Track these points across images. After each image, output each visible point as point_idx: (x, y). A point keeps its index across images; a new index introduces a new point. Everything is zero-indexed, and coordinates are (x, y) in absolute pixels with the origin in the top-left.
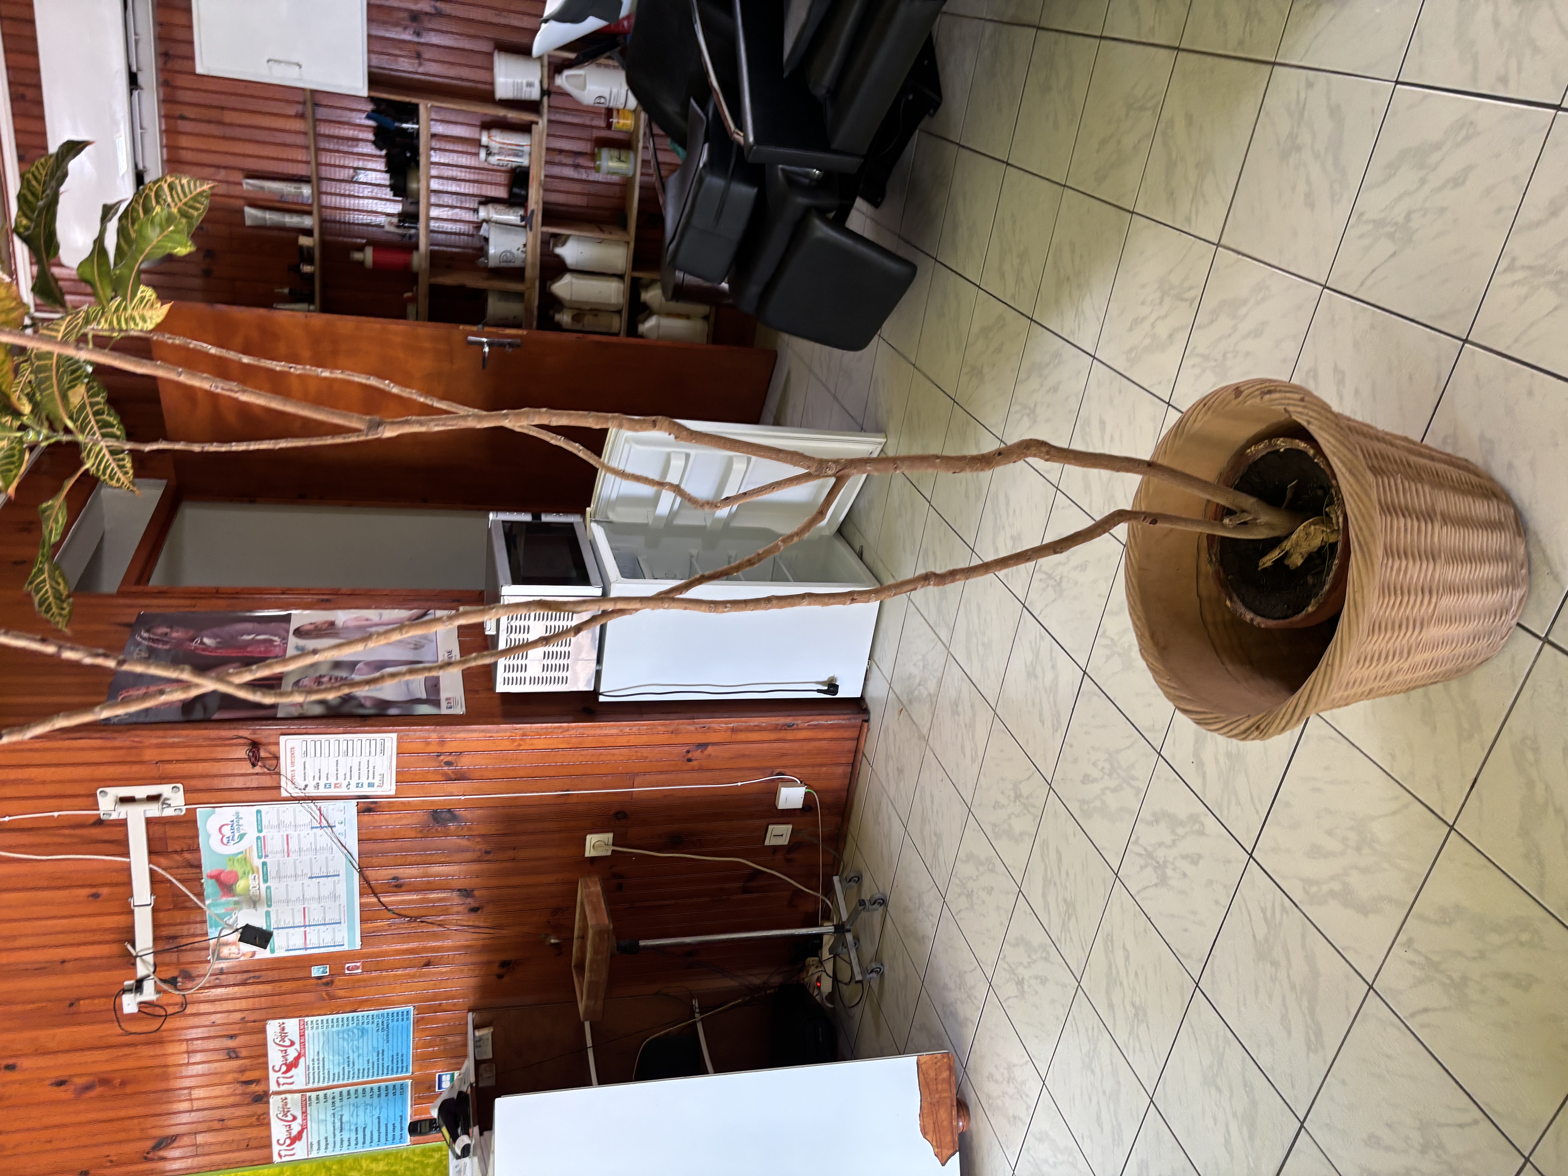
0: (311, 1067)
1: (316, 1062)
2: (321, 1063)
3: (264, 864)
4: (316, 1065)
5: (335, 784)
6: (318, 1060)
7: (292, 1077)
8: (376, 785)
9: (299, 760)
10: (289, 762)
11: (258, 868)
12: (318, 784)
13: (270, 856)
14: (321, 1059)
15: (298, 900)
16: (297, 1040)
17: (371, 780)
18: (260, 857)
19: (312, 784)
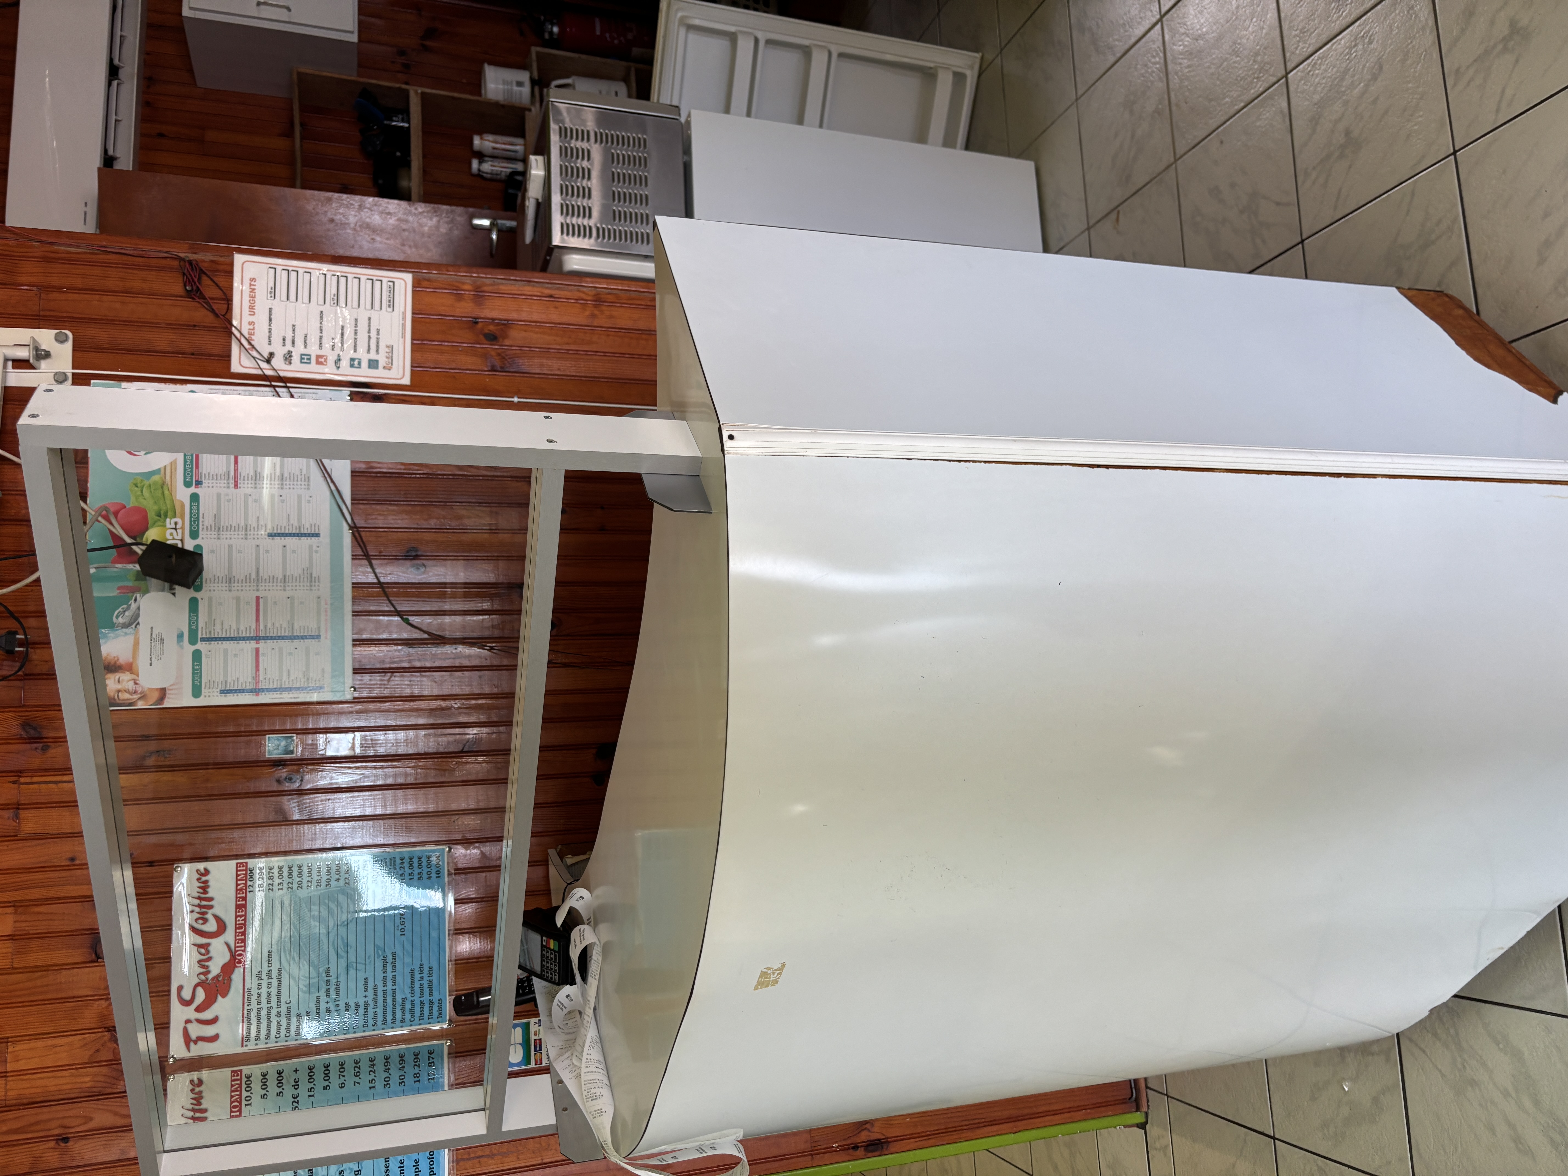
0: (255, 992)
1: (264, 984)
2: (275, 982)
3: (195, 498)
4: (264, 990)
5: (318, 357)
6: (269, 976)
7: (214, 1021)
8: (381, 364)
9: (263, 303)
10: (246, 304)
11: (183, 505)
12: (290, 352)
13: (206, 483)
14: (274, 974)
15: (247, 579)
16: (230, 920)
17: (373, 356)
18: (187, 484)
19: (280, 352)
